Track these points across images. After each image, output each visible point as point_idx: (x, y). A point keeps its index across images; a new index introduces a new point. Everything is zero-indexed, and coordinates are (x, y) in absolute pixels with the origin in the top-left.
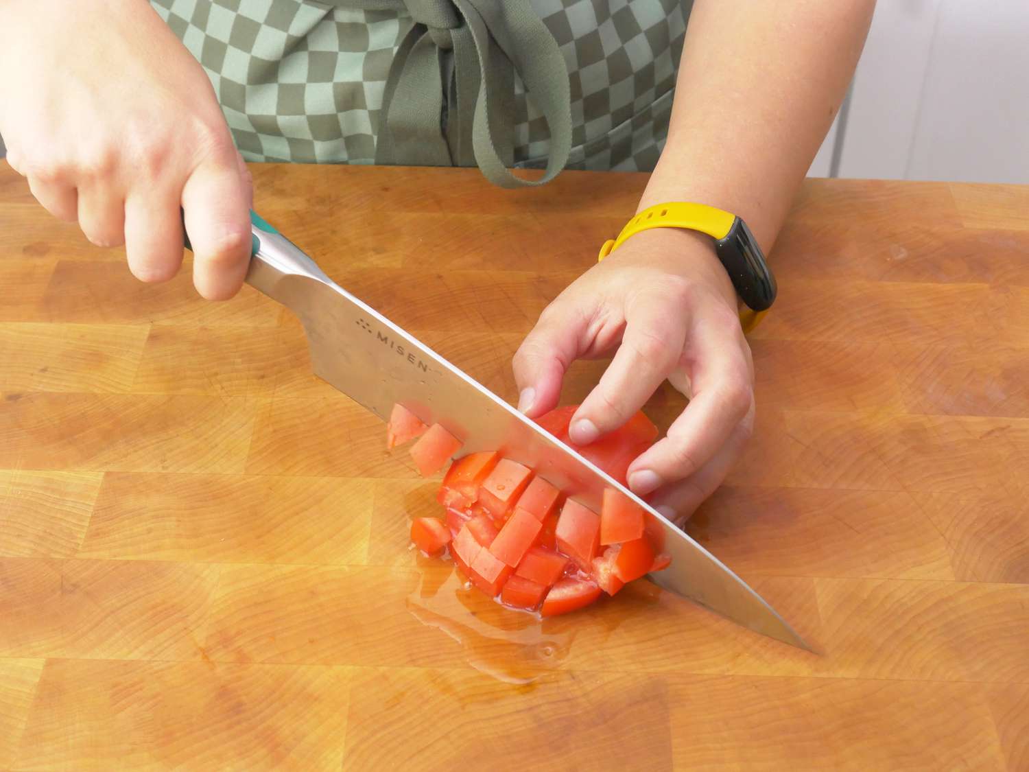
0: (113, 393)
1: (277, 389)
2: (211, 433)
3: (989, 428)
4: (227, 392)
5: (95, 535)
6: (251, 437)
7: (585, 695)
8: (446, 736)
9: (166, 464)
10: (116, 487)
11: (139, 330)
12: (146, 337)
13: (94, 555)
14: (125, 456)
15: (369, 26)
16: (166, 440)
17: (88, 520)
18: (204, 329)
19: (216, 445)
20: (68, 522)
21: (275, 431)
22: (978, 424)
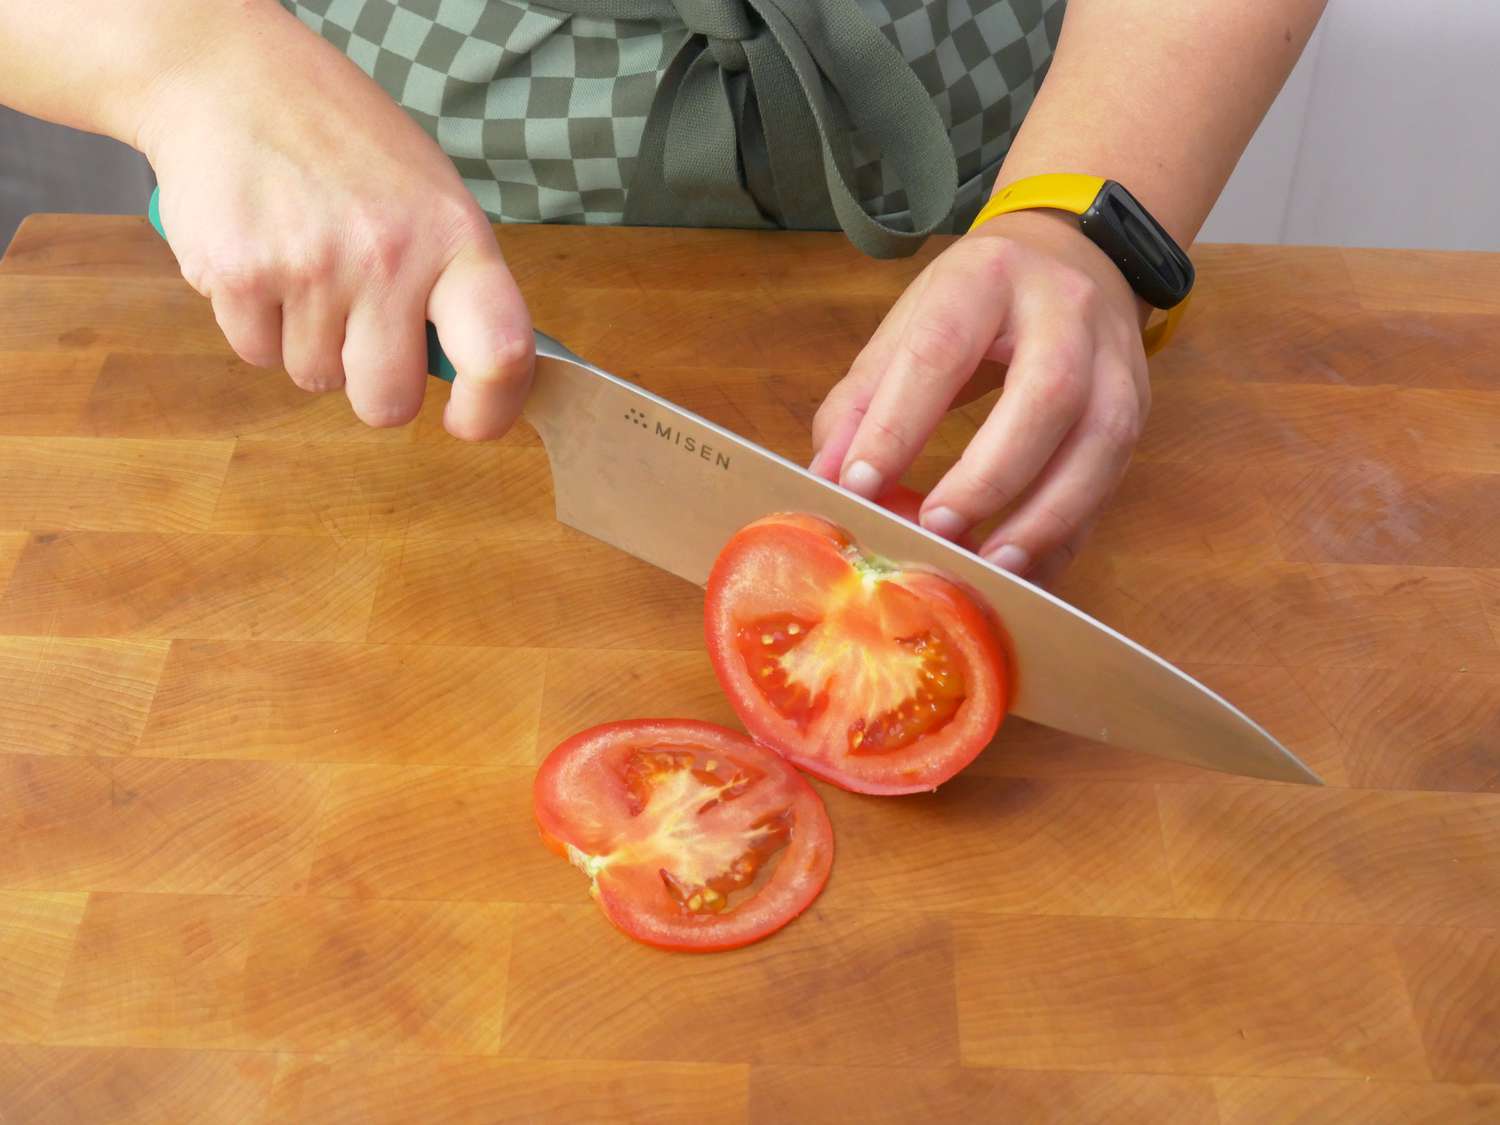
0: (183, 533)
1: (412, 528)
2: (319, 587)
3: (1397, 580)
4: (341, 532)
5: (161, 724)
6: (374, 593)
7: (839, 941)
8: (644, 998)
9: (257, 628)
10: (185, 659)
11: (220, 447)
12: (229, 458)
13: (158, 752)
14: (200, 618)
15: (620, 42)
16: (257, 596)
17: (149, 704)
18: (310, 446)
19: (327, 603)
20: (122, 707)
21: (408, 585)
22: (1384, 575)
